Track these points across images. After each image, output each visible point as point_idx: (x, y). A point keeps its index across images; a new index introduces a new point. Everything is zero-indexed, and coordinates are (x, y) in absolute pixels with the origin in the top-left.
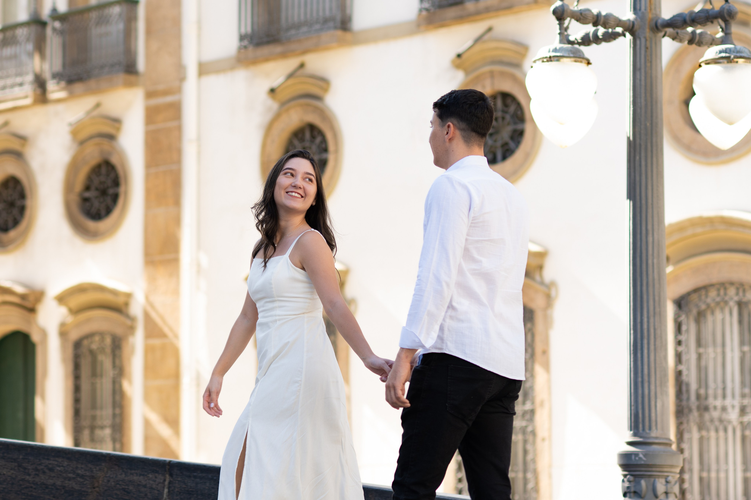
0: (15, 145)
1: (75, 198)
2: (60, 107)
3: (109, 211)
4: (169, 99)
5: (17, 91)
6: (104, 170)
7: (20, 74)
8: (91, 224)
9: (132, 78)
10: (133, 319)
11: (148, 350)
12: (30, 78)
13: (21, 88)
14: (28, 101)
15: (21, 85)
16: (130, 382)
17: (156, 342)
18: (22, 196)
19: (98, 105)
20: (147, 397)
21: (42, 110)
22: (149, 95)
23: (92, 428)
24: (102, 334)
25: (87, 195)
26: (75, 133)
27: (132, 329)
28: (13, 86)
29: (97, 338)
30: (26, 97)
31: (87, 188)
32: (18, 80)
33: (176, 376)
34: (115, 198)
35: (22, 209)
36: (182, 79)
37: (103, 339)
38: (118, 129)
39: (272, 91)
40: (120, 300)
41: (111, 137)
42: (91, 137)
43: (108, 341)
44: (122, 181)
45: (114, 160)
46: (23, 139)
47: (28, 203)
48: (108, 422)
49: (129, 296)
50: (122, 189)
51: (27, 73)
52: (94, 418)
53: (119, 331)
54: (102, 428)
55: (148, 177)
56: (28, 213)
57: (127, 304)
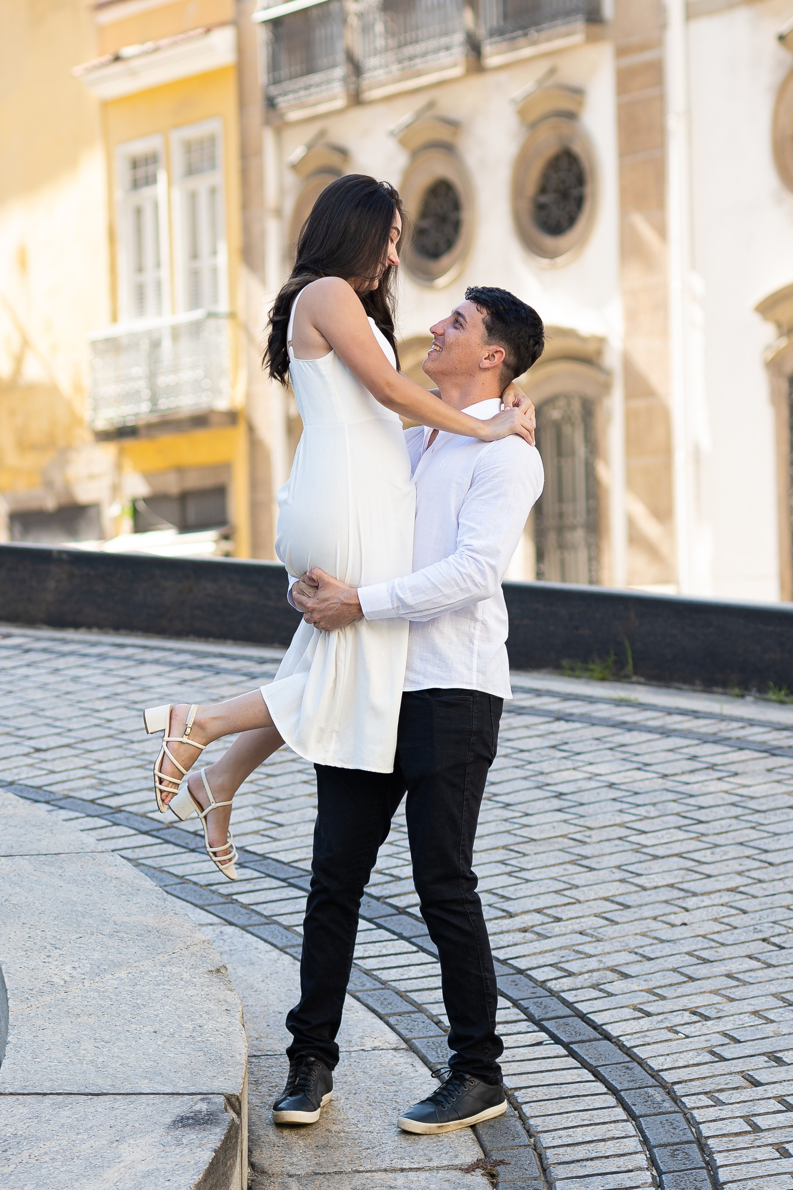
0: (443, 134)
1: (526, 206)
2: (502, 76)
3: (572, 220)
4: (647, 56)
5: (444, 58)
6: (564, 163)
7: (446, 33)
8: (549, 241)
9: (596, 29)
10: (608, 373)
11: (630, 416)
12: (459, 38)
13: (448, 53)
14: (458, 71)
15: (447, 48)
16: (607, 463)
17: (640, 404)
18: (456, 206)
19: (552, 71)
20: (630, 483)
21: (477, 82)
22: (621, 52)
23: (560, 530)
24: (568, 397)
25: (544, 199)
26: (522, 113)
27: (606, 387)
28: (437, 51)
29: (562, 403)
30: (454, 65)
31: (543, 190)
32: (444, 41)
33: (667, 451)
34: (580, 202)
35: (457, 225)
36: (663, 26)
37: (569, 405)
38: (580, 103)
39: (781, 38)
40: (591, 347)
41: (571, 116)
42: (546, 117)
43: (576, 406)
44: (588, 176)
45: (577, 148)
46: (454, 125)
47: (465, 215)
48: (581, 518)
49: (601, 341)
50: (588, 190)
51: (454, 32)
52: (561, 515)
53: (590, 391)
54: (573, 528)
55: (622, 170)
56: (465, 230)
57: (599, 353)
